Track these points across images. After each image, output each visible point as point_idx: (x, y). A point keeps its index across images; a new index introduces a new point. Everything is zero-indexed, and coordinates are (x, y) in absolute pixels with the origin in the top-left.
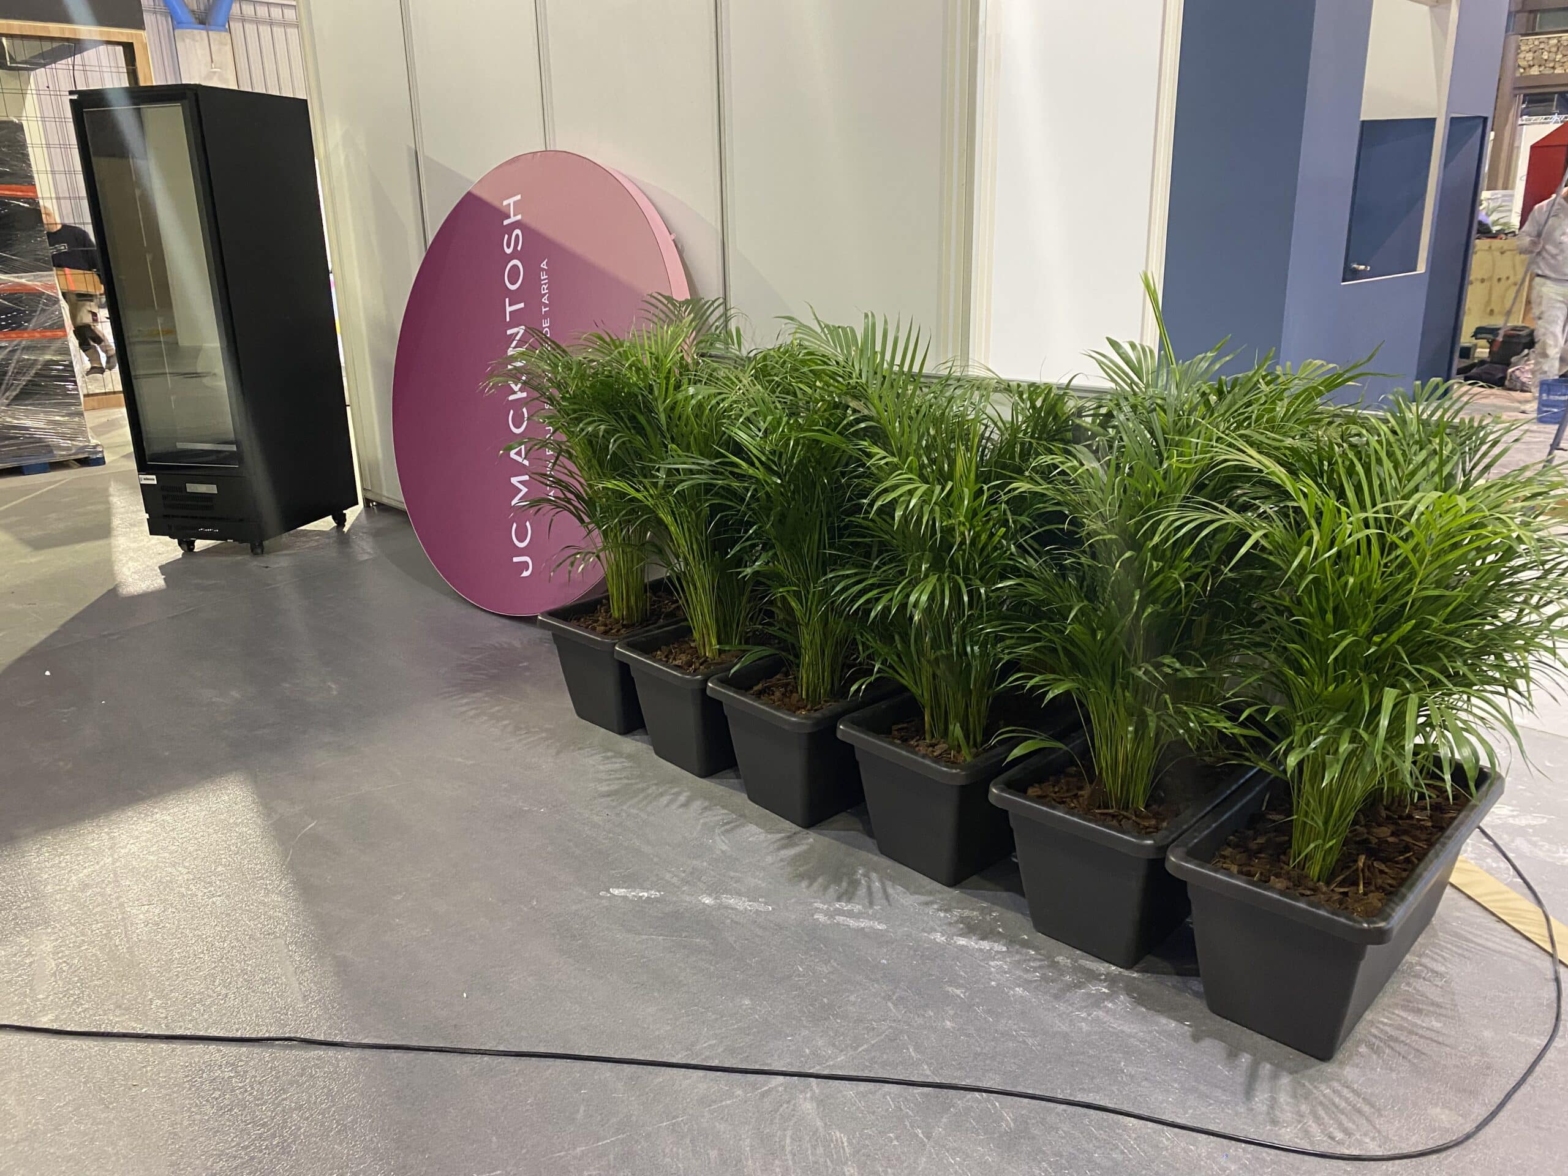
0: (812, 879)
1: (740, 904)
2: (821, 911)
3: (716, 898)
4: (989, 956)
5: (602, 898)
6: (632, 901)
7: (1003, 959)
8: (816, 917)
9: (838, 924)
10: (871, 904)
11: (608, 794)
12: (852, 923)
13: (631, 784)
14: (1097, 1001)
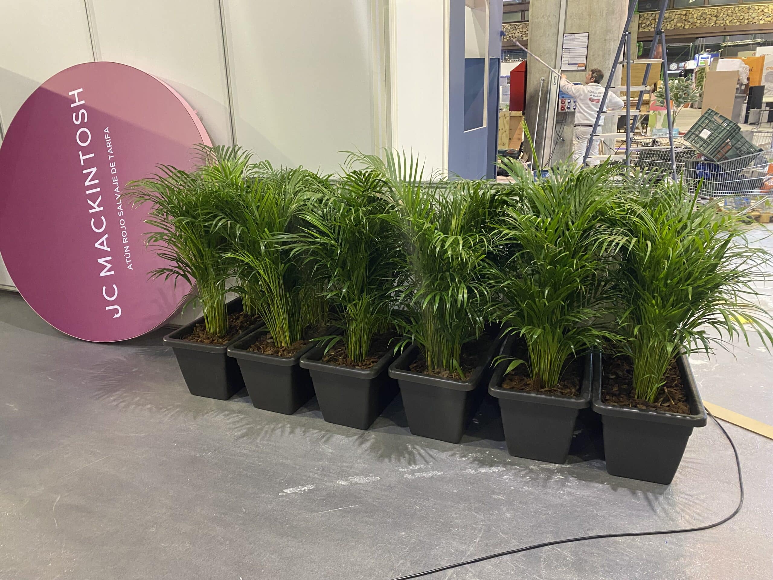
0: (389, 457)
1: (362, 480)
2: (405, 473)
3: (346, 480)
4: (500, 474)
5: (282, 496)
6: (301, 494)
7: (507, 474)
8: (405, 477)
9: (418, 477)
10: (427, 462)
11: (242, 436)
12: (424, 475)
13: (252, 428)
14: (563, 484)
